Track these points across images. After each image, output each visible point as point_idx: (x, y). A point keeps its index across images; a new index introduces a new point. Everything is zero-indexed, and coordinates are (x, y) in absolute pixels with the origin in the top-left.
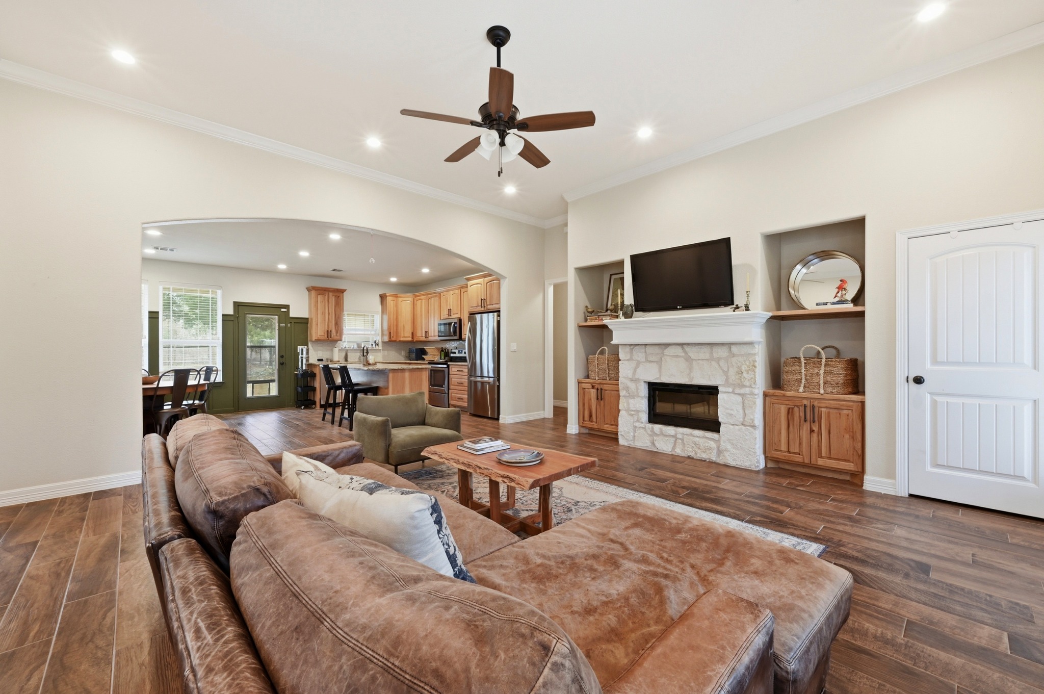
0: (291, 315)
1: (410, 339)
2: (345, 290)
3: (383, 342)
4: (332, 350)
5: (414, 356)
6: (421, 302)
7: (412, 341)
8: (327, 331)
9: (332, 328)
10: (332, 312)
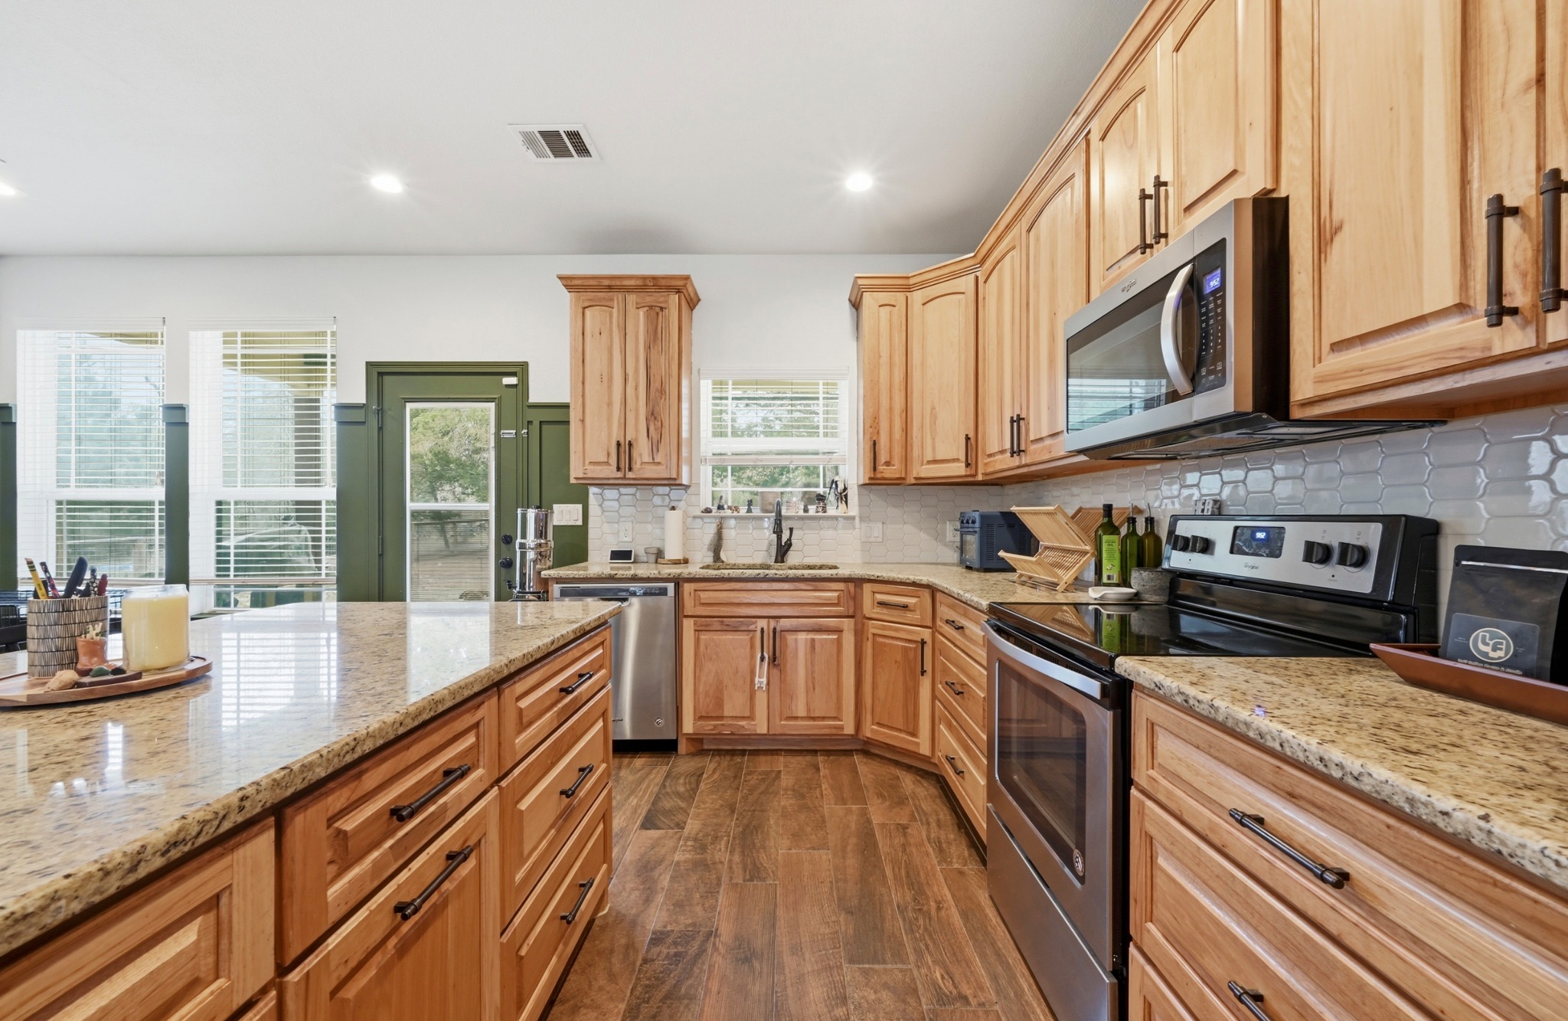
1: (958, 469)
3: (859, 487)
4: (662, 519)
5: (975, 548)
6: (1001, 274)
7: (966, 476)
8: (619, 444)
9: (638, 432)
10: (637, 370)
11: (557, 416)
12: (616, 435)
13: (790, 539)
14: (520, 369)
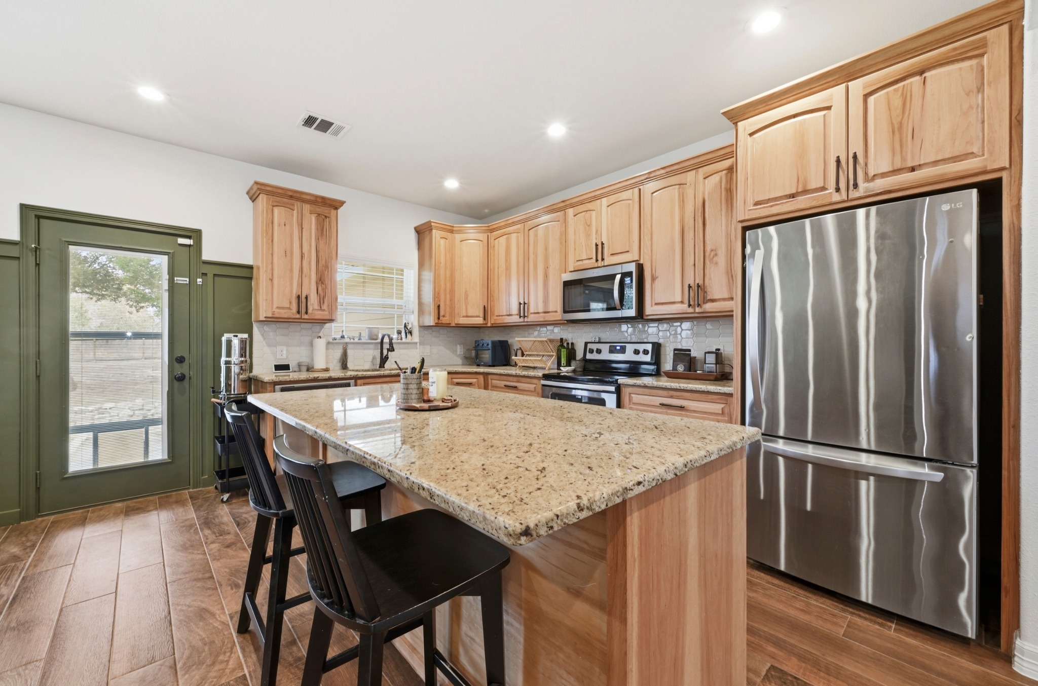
0: (205, 256)
1: (480, 321)
2: (342, 203)
3: (423, 327)
4: (311, 344)
5: (487, 356)
6: (508, 240)
7: (483, 324)
8: (299, 297)
9: (310, 289)
10: (310, 252)
11: (240, 273)
12: (295, 292)
13: (387, 355)
14: (196, 234)
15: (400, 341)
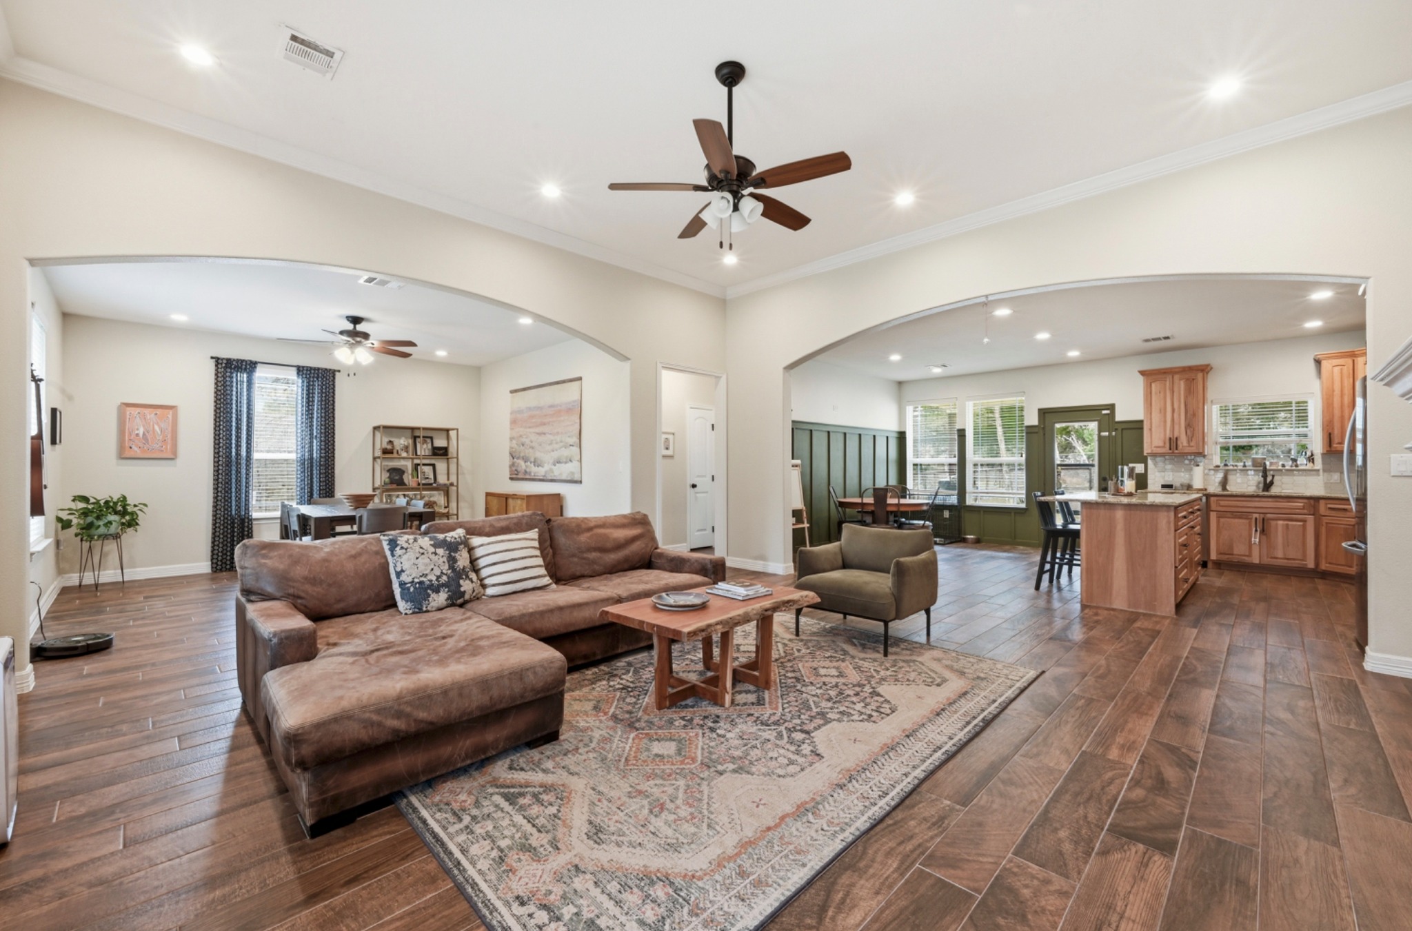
0: (1119, 418)
2: (1211, 367)
4: (1189, 472)
8: (1170, 439)
9: (1181, 434)
10: (1179, 407)
11: (1137, 426)
12: (1168, 434)
13: (1272, 481)
14: (1112, 407)
15: (1294, 468)
